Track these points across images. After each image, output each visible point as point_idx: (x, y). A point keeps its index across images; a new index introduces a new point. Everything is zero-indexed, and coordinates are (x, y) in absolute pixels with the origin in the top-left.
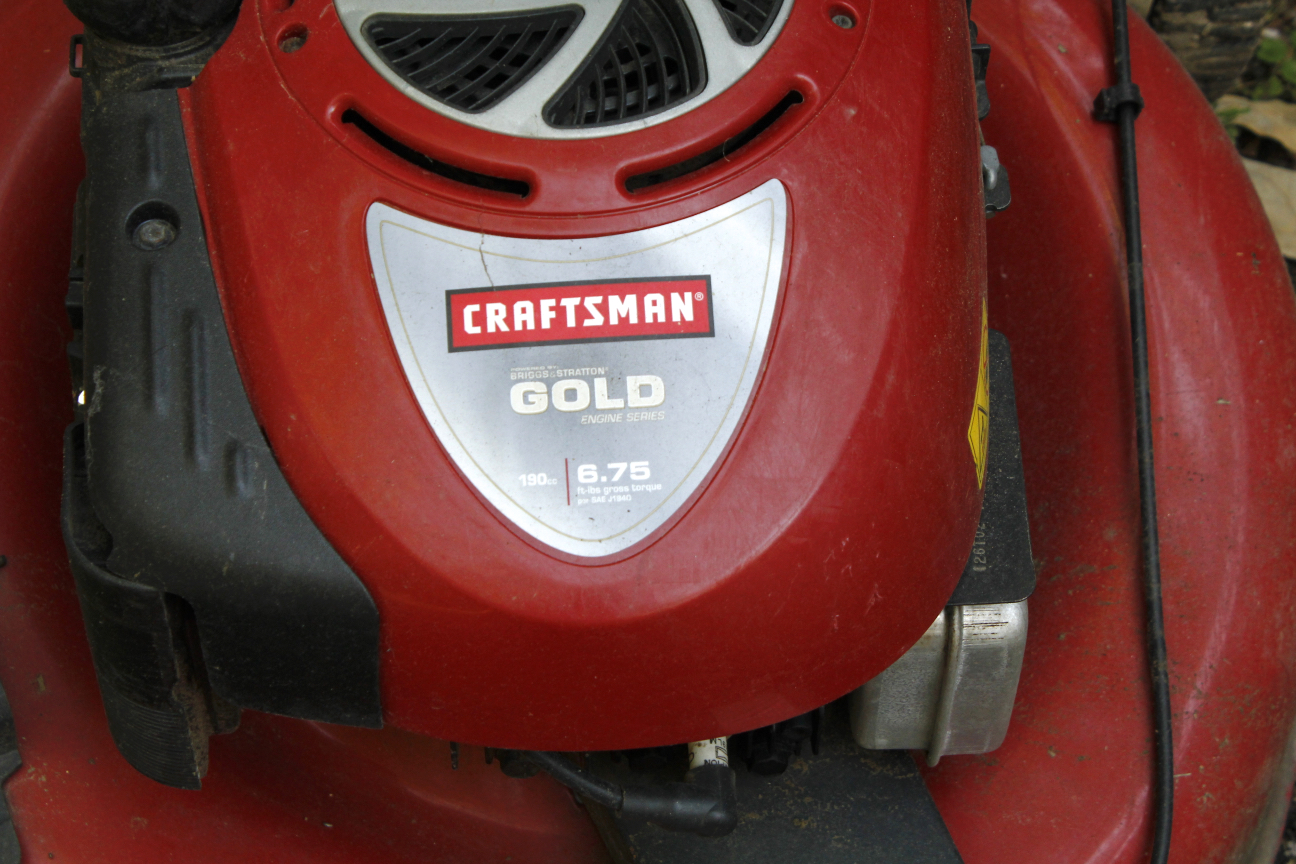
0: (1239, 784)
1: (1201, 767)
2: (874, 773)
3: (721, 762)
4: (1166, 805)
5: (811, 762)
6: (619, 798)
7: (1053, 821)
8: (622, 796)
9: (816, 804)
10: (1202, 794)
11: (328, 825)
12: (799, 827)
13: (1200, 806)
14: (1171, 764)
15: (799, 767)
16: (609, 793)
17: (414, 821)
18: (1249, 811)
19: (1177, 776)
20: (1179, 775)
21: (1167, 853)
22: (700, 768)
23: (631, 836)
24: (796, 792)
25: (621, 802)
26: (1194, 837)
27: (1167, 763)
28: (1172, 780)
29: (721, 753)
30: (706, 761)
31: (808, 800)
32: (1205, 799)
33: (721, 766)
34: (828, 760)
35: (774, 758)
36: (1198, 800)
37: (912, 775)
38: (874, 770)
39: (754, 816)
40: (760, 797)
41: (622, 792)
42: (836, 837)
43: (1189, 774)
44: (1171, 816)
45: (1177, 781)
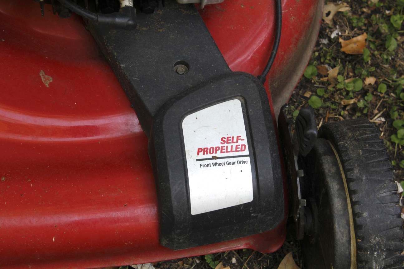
0: (303, 14)
1: (291, 8)
2: (184, 13)
3: (131, 5)
4: (279, 20)
5: (163, 11)
6: (97, 18)
7: (243, 28)
8: (98, 17)
9: (165, 24)
10: (291, 17)
11: (3, 40)
12: (159, 31)
13: (291, 21)
14: (281, 7)
15: (159, 13)
16: (93, 16)
17: (32, 38)
18: (307, 23)
19: (283, 12)
20: (284, 11)
21: (280, 35)
22: (124, 8)
23: (104, 37)
24: (158, 21)
25: (98, 19)
26: (289, 31)
27: (279, 7)
28: (281, 13)
29: (130, 3)
30: (126, 5)
31: (162, 23)
32: (292, 19)
33: (131, 7)
34: (168, 10)
35: (150, 7)
36: (290, 19)
37: (196, 13)
38: (184, 12)
39: (144, 29)
40: (146, 22)
41: (98, 16)
42: (172, 34)
43: (287, 11)
44: (281, 24)
45: (283, 13)
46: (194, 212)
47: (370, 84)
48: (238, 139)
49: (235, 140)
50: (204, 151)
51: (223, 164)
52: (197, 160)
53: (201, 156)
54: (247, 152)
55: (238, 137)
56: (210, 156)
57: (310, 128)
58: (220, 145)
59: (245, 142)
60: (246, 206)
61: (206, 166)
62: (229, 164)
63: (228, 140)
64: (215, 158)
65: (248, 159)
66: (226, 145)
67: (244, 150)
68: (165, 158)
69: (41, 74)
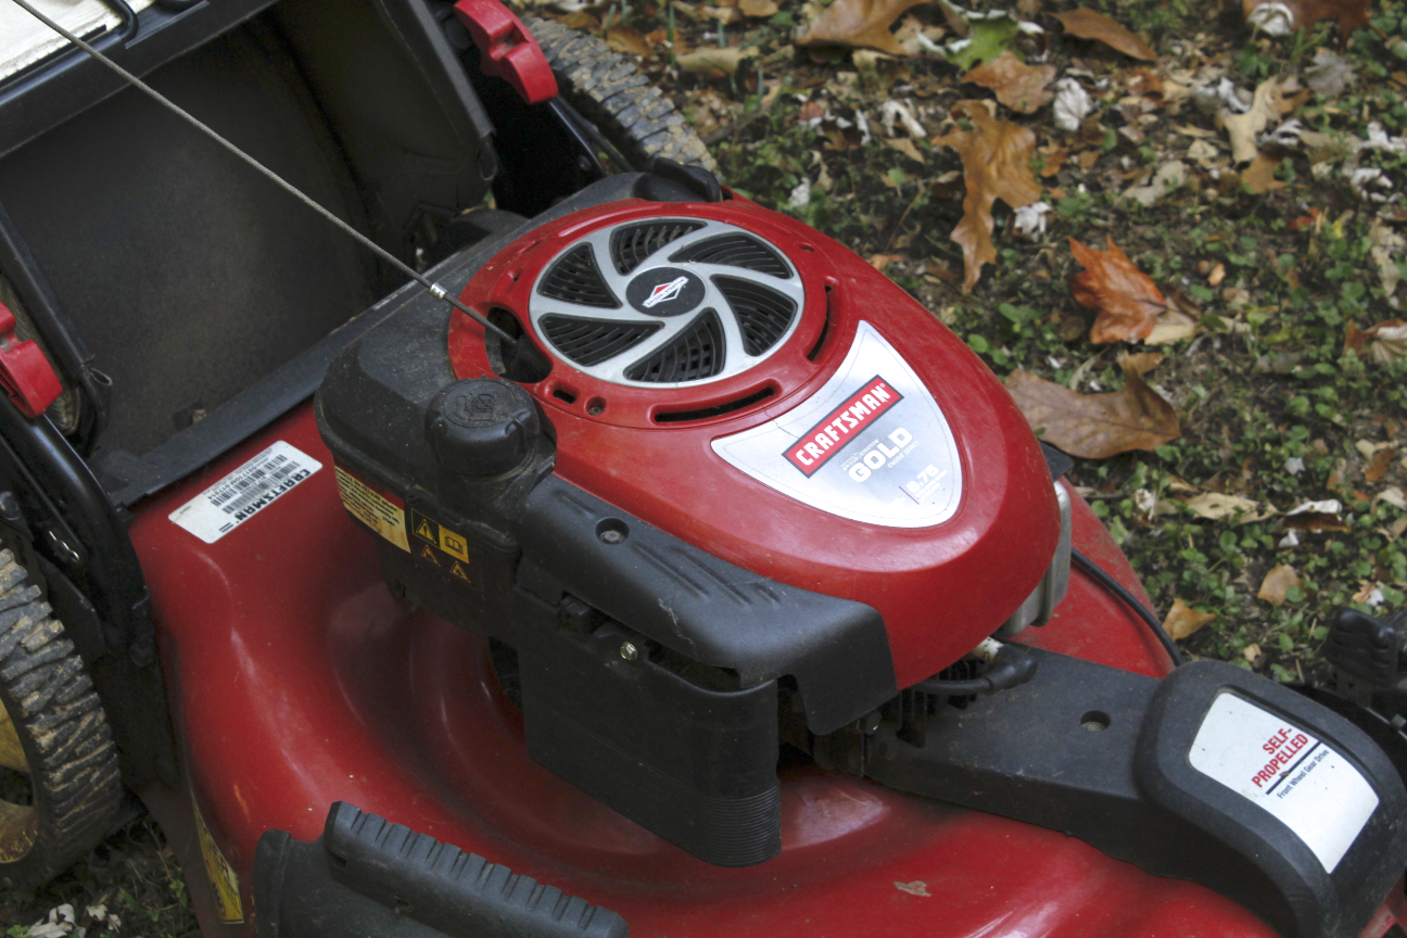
25: (991, 683)
30: (993, 652)
46: (1329, 866)
47: (1257, 657)
48: (1284, 735)
49: (1282, 738)
50: (1263, 777)
51: (1302, 775)
52: (1269, 792)
53: (1267, 785)
54: (1312, 741)
55: (1280, 732)
56: (1276, 778)
57: (1378, 630)
58: (1273, 756)
59: (1296, 731)
60: (1377, 813)
61: (1287, 790)
62: (1310, 768)
63: (1273, 744)
64: (1283, 776)
65: (1323, 747)
66: (1277, 751)
67: (1307, 741)
68: (1229, 820)
69: (900, 888)
